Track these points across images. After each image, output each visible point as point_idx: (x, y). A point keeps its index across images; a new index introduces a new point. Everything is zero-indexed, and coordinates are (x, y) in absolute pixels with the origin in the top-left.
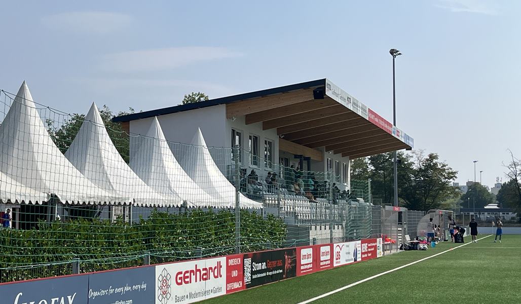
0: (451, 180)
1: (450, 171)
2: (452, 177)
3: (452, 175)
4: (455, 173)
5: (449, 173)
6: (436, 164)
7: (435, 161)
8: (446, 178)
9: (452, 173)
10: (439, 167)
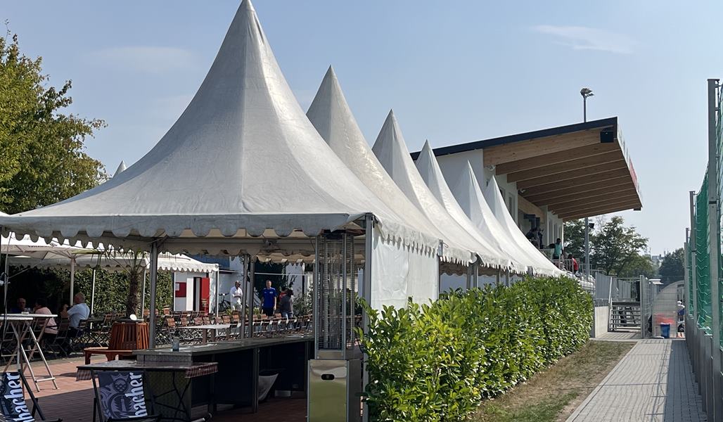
0: (640, 249)
1: (638, 237)
2: (641, 246)
3: (641, 243)
4: (645, 240)
5: (636, 240)
6: (620, 230)
7: (619, 226)
8: (633, 247)
9: (641, 240)
10: (624, 232)
